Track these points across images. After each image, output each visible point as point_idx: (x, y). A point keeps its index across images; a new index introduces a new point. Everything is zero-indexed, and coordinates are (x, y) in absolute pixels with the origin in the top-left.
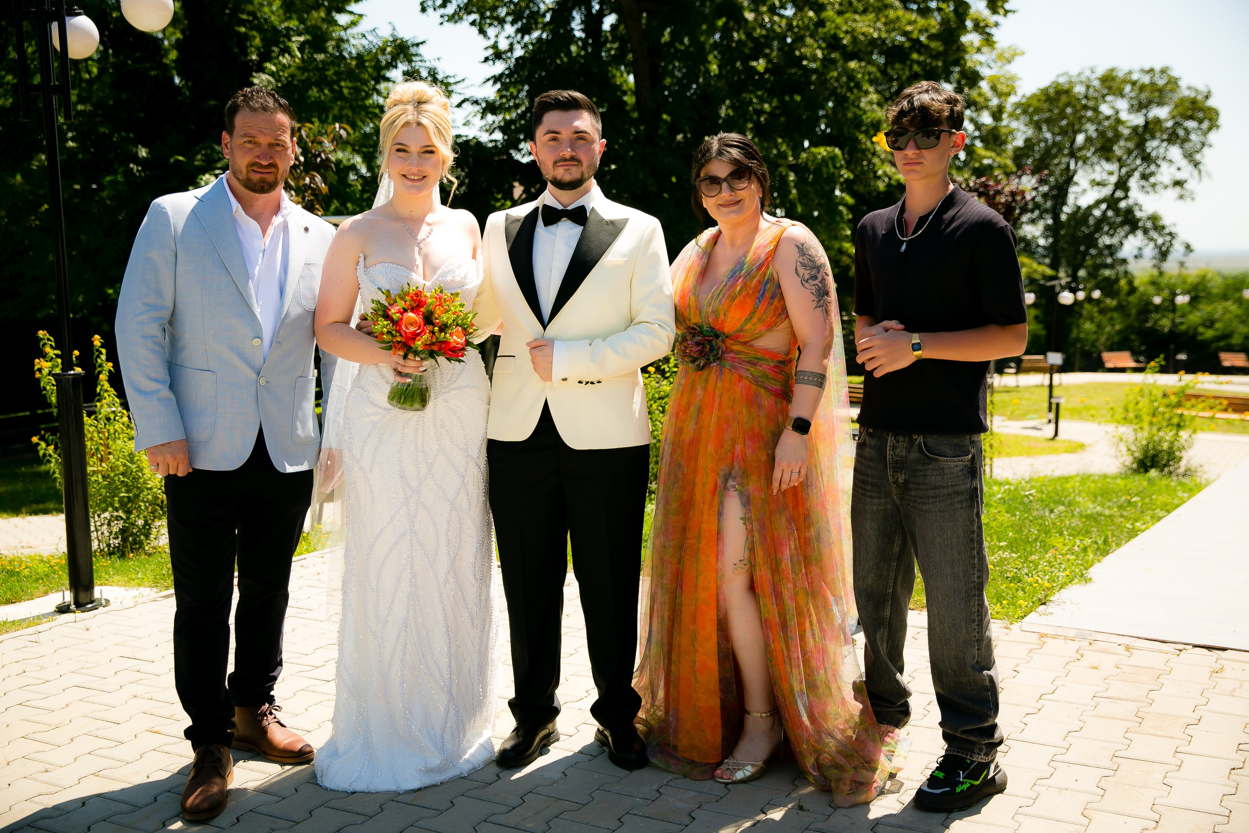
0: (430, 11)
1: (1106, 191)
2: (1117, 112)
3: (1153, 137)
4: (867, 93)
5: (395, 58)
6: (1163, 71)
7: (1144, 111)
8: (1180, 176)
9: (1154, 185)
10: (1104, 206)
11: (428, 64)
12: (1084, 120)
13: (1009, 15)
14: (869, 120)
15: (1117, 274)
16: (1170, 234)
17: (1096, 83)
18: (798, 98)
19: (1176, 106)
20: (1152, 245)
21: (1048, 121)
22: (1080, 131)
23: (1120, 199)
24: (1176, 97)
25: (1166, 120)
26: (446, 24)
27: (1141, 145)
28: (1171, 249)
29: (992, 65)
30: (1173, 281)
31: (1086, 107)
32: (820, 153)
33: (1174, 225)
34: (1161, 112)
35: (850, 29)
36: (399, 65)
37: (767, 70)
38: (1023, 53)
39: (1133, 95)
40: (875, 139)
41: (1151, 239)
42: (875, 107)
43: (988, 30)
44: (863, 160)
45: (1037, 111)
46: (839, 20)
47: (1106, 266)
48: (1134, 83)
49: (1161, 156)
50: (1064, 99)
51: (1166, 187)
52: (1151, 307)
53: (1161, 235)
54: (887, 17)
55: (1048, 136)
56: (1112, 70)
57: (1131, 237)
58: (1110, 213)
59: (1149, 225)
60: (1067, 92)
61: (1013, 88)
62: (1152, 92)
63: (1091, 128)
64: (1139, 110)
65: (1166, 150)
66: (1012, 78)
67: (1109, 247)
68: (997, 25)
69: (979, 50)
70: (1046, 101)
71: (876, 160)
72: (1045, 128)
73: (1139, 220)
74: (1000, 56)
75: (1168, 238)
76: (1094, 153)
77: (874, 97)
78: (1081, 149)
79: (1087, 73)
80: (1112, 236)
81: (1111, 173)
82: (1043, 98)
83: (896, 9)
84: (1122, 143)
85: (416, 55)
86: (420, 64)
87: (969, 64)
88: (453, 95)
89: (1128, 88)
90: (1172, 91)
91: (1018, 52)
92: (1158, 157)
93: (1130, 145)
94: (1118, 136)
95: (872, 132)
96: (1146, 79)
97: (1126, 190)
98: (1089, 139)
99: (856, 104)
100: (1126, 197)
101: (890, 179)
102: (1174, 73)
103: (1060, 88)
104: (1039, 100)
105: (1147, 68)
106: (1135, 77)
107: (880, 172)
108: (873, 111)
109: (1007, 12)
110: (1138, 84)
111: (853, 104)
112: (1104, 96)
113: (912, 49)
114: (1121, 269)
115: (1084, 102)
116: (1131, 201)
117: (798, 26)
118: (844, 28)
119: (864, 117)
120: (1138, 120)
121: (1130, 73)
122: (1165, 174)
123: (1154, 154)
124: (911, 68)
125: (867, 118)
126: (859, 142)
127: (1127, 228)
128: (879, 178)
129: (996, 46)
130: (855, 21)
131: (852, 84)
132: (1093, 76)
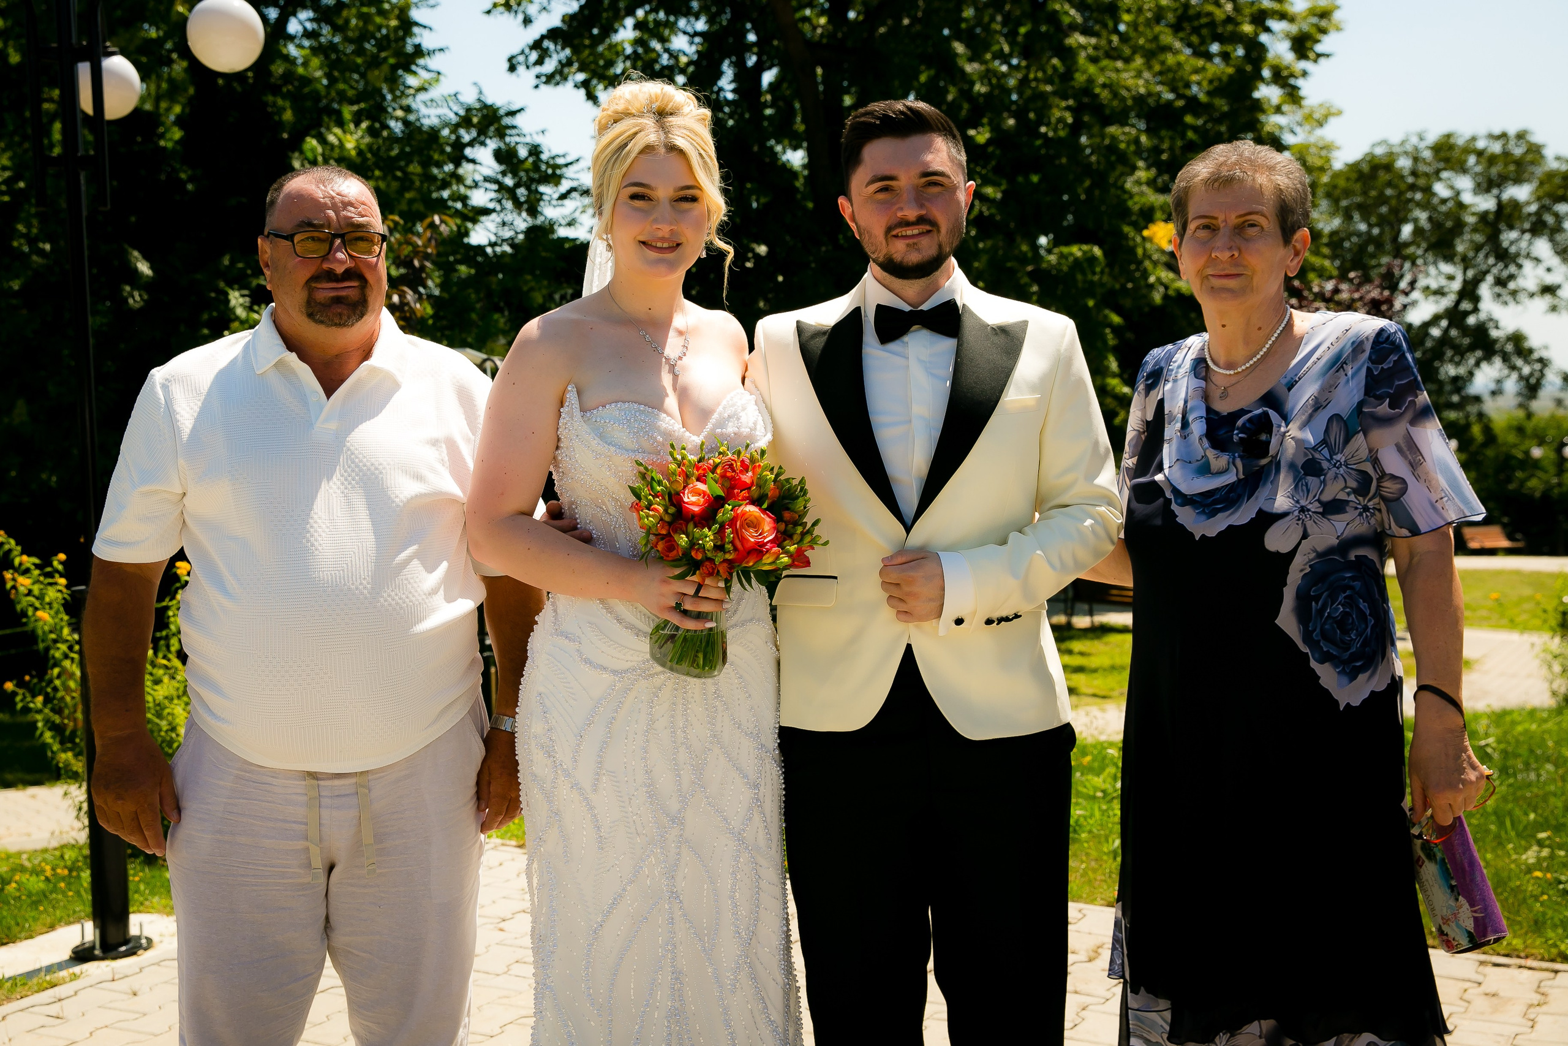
0: (521, 69)
1: (1446, 302)
2: (1458, 193)
3: (1511, 227)
4: (1134, 168)
5: (482, 131)
6: (1521, 136)
7: (1495, 191)
8: (1550, 279)
9: (1514, 293)
10: (1444, 323)
11: (528, 139)
12: (1410, 205)
13: (1322, 60)
14: (1136, 208)
15: (1467, 416)
16: (1540, 360)
17: (1427, 154)
18: (1035, 179)
19: (1542, 183)
20: (1515, 376)
21: (1360, 207)
22: (1405, 220)
23: (1467, 314)
24: (1539, 171)
25: (1528, 203)
26: (543, 87)
27: (1493, 238)
28: (1544, 382)
29: (1298, 129)
30: (1542, 425)
31: (1413, 187)
32: (1071, 254)
33: (1546, 347)
34: (1521, 193)
35: (1107, 82)
36: (488, 141)
37: (989, 142)
38: (1339, 113)
39: (1479, 169)
40: (1146, 233)
41: (1513, 368)
42: (1145, 188)
43: (1292, 81)
44: (1131, 263)
45: (1347, 193)
46: (1092, 69)
47: (1451, 406)
48: (1480, 154)
49: (1523, 253)
50: (1383, 176)
51: (1532, 295)
52: (1513, 462)
53: (1527, 361)
54: (1163, 63)
55: (1363, 227)
56: (1449, 136)
57: (1484, 365)
58: (1454, 333)
59: (1509, 348)
60: (1388, 167)
61: (1328, 160)
62: (1506, 165)
63: (1423, 216)
64: (1488, 190)
65: (1530, 243)
66: (1328, 147)
67: (1456, 379)
68: (1305, 74)
69: (1278, 110)
70: (1357, 180)
71: (1147, 264)
72: (1357, 216)
73: (1495, 341)
74: (1309, 117)
75: (1538, 366)
76: (1426, 251)
77: (1142, 174)
78: (1406, 245)
79: (1414, 140)
80: (1458, 364)
81: (1451, 278)
82: (1354, 176)
83: (1176, 52)
84: (1467, 237)
85: (514, 127)
86: (517, 139)
87: (1268, 128)
88: (563, 181)
89: (1472, 160)
90: (1532, 163)
91: (1333, 110)
92: (1518, 255)
93: (1479, 238)
94: (1459, 226)
95: (1142, 223)
96: (1496, 148)
97: (1476, 299)
98: (1418, 231)
99: (1119, 184)
100: (1476, 310)
101: (1166, 288)
102: (1536, 138)
103: (1377, 161)
104: (1348, 179)
105: (1497, 131)
106: (1481, 144)
107: (1152, 279)
108: (1142, 194)
109: (1319, 55)
110: (1486, 155)
111: (1115, 185)
112: (1438, 172)
113: (1185, 110)
114: (1472, 409)
115: (1410, 180)
116: (1482, 316)
117: (1036, 79)
118: (1101, 80)
119: (1130, 203)
120: (1486, 203)
121: (1474, 139)
122: (1530, 277)
123: (1513, 249)
124: (1183, 136)
125: (1134, 205)
126: (1126, 237)
127: (1479, 353)
128: (1151, 287)
129: (1304, 103)
130: (1117, 71)
131: (1113, 158)
132: (1422, 145)
